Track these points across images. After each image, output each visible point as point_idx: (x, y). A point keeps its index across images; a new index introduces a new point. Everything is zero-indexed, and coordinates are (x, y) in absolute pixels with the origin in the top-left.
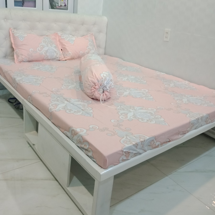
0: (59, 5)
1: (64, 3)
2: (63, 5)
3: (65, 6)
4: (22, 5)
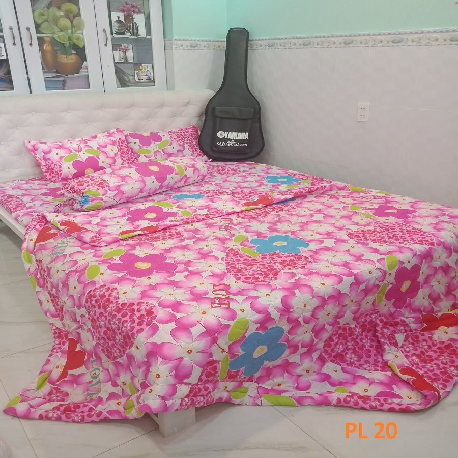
0: (137, 79)
1: (147, 76)
2: (145, 78)
3: (149, 79)
4: (62, 86)
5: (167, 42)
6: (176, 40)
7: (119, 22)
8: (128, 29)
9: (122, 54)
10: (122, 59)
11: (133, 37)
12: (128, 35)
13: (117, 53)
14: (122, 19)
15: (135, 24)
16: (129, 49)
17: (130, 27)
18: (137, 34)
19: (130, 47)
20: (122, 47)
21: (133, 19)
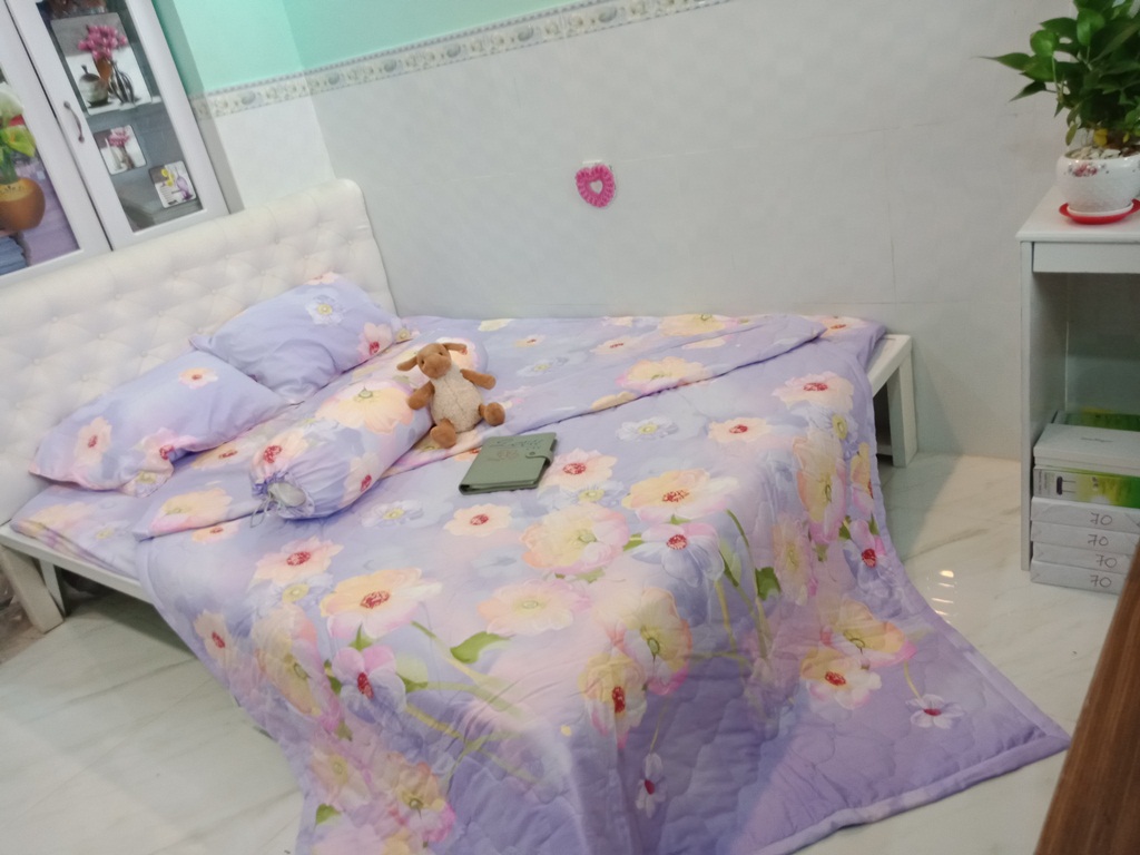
0: (166, 205)
1: (181, 190)
2: (179, 197)
3: (188, 197)
4: (22, 258)
5: (196, 103)
6: (210, 94)
7: (88, 77)
8: (112, 89)
9: (118, 151)
10: (123, 165)
11: (128, 106)
12: (115, 104)
13: (108, 152)
14: (93, 70)
15: (122, 74)
16: (128, 138)
17: (113, 84)
18: (134, 99)
19: (129, 131)
20: (114, 135)
21: (113, 64)
